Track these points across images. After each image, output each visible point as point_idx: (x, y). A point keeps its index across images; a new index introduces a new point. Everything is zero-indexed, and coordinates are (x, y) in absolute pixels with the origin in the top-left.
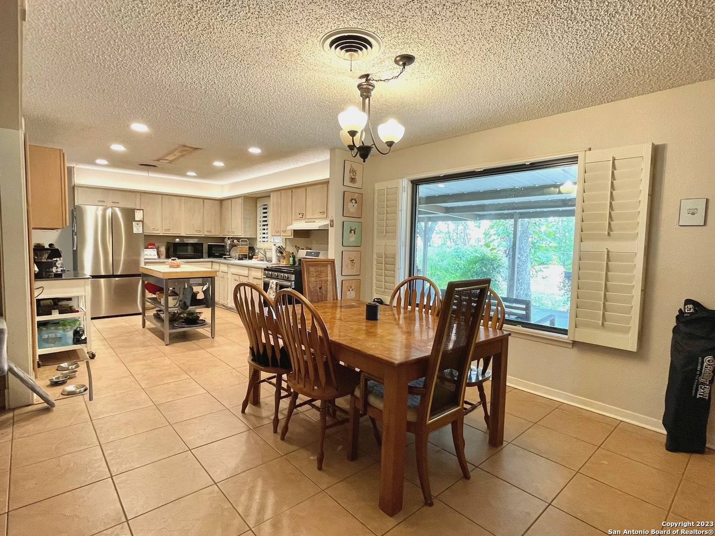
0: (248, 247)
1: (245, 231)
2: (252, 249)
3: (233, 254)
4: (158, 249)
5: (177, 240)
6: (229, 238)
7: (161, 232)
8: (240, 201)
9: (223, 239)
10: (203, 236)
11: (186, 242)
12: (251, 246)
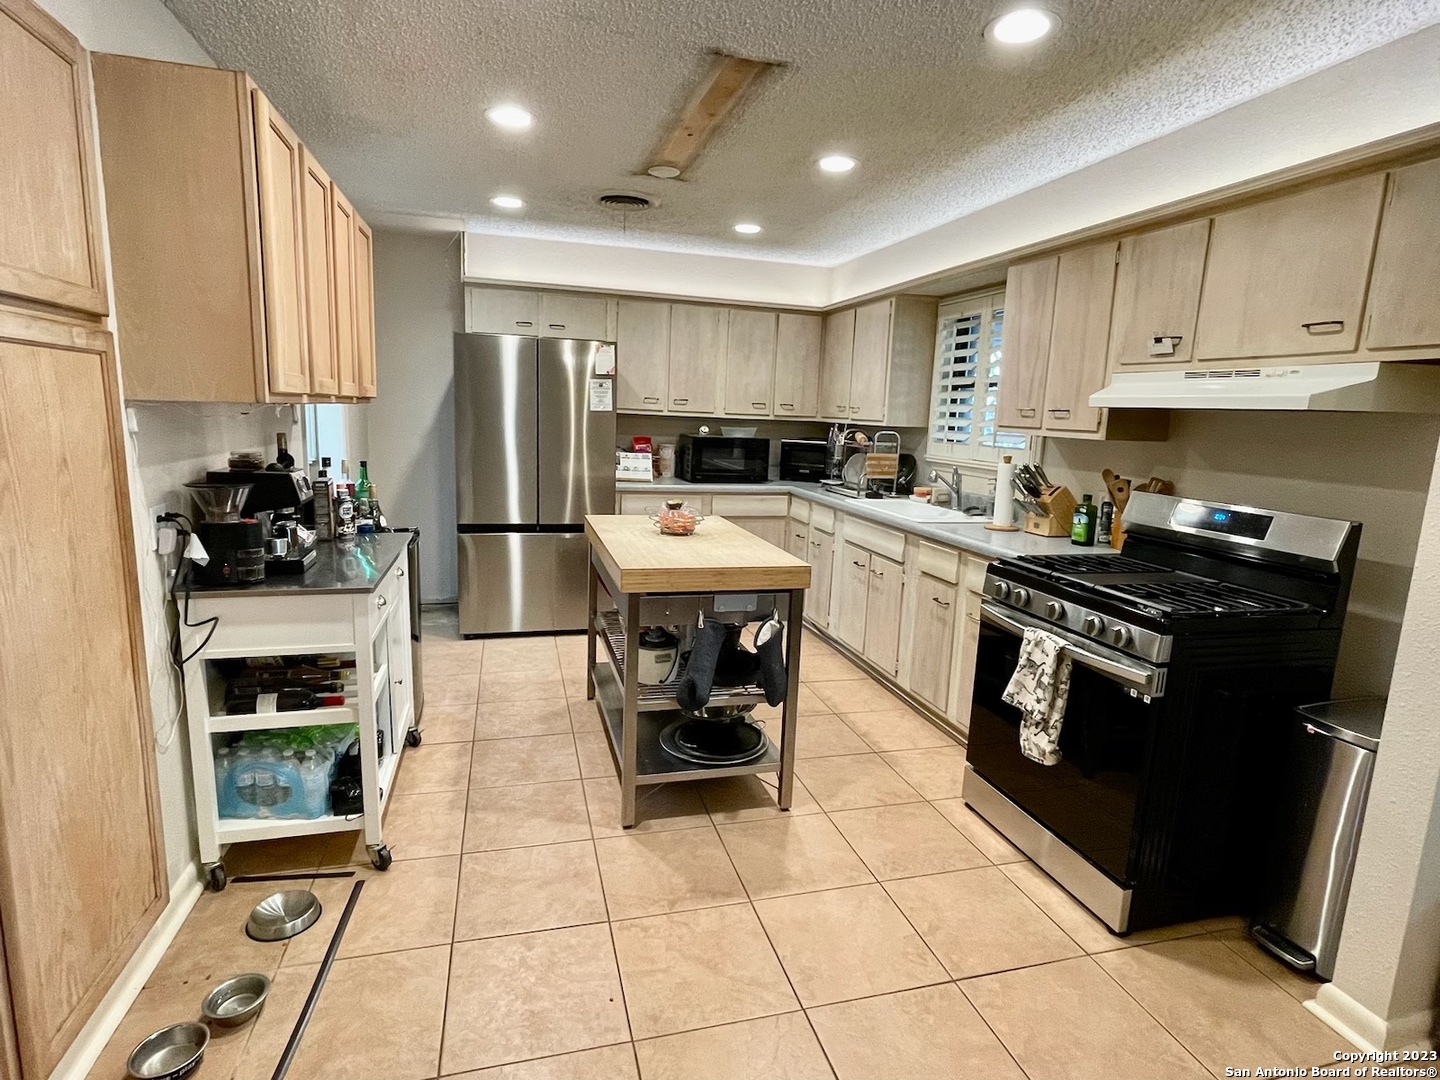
0: (897, 456)
1: (891, 407)
2: (908, 463)
3: (851, 474)
4: (655, 453)
5: (704, 429)
6: (841, 427)
7: (665, 408)
8: (885, 308)
9: (823, 429)
10: (771, 418)
11: (726, 436)
12: (906, 452)
